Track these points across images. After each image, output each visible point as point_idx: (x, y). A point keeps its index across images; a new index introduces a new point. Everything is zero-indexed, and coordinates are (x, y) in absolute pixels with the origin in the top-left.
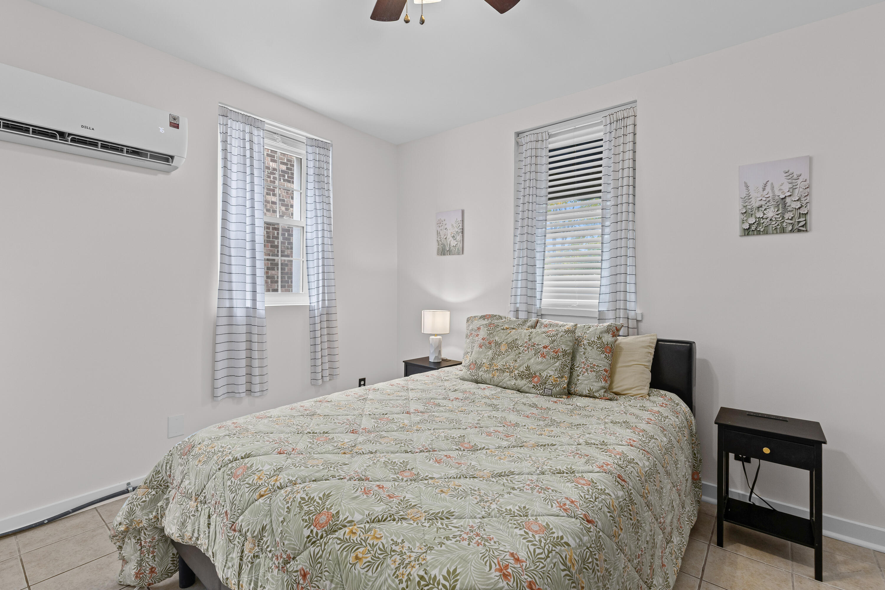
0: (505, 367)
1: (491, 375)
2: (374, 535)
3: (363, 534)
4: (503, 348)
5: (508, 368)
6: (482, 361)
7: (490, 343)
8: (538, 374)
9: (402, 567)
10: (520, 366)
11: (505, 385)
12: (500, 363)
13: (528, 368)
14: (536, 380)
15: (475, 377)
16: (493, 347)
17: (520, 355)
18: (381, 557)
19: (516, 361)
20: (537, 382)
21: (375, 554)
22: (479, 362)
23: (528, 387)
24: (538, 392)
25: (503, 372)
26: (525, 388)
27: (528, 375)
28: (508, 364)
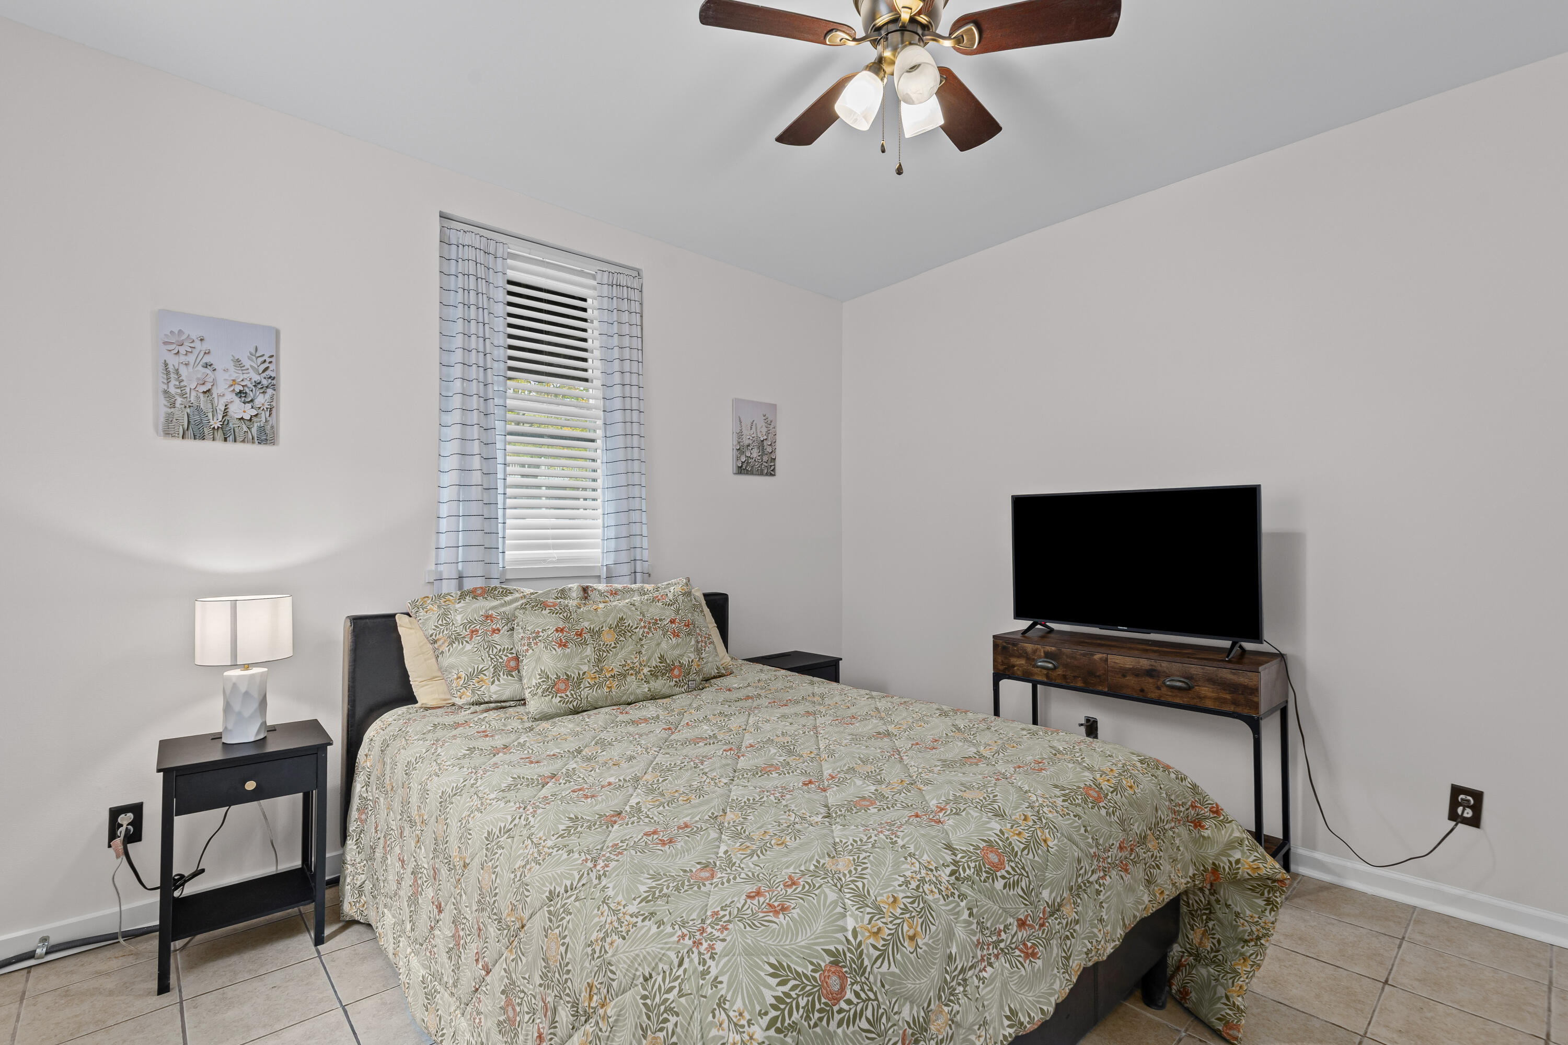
0: (626, 669)
1: (606, 690)
2: (889, 904)
3: (884, 917)
4: (608, 638)
5: (632, 668)
6: (580, 669)
7: (580, 635)
8: (677, 664)
9: (939, 886)
10: (649, 659)
11: (632, 698)
12: (614, 664)
13: (662, 658)
14: (676, 672)
15: (575, 704)
16: (590, 641)
17: (643, 642)
18: (922, 905)
19: (640, 653)
20: (679, 676)
21: (917, 911)
22: (574, 673)
23: (670, 686)
24: (683, 690)
25: (625, 677)
26: (665, 691)
27: (665, 669)
28: (629, 662)
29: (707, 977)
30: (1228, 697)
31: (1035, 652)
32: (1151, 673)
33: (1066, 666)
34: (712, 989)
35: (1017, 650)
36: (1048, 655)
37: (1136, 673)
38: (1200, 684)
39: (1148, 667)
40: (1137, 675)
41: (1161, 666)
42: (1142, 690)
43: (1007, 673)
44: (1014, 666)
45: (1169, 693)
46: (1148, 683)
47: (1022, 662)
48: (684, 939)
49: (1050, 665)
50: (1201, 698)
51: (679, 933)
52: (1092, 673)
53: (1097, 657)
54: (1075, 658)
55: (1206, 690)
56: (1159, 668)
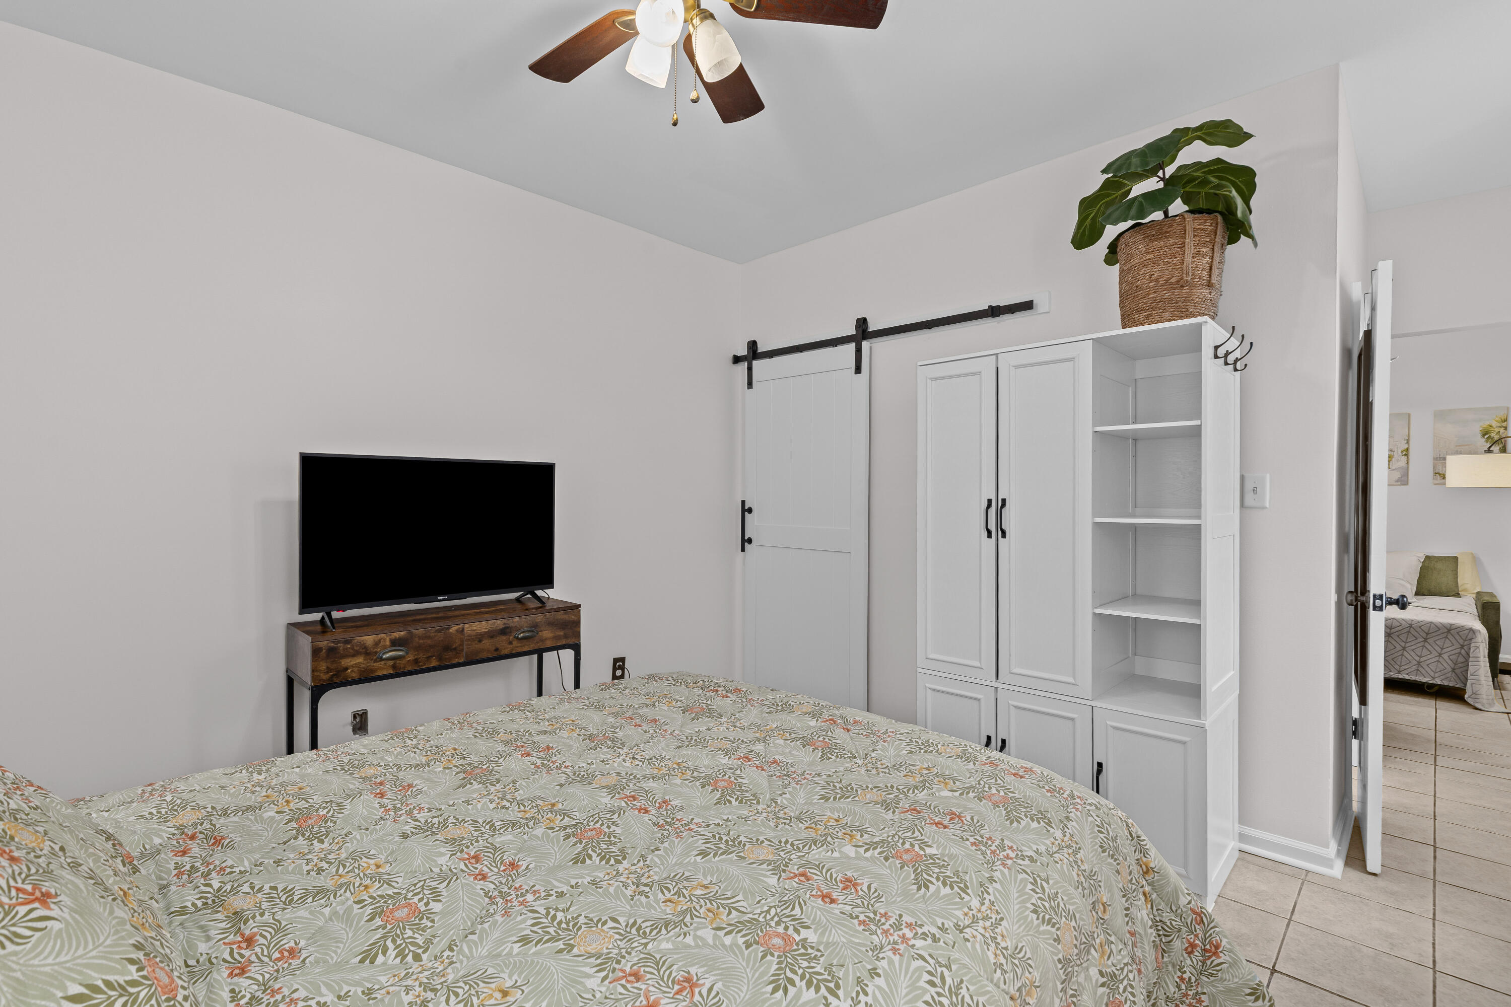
29: (937, 936)
30: (562, 633)
31: (377, 644)
32: (504, 631)
33: (418, 648)
34: (948, 934)
35: (352, 648)
36: (395, 643)
37: (491, 635)
38: (542, 629)
39: (501, 627)
40: (492, 637)
41: (513, 622)
42: (497, 650)
43: (335, 680)
44: (346, 669)
45: (519, 645)
46: (502, 643)
47: (360, 660)
48: (899, 949)
49: (401, 653)
50: (543, 641)
51: (890, 953)
52: (447, 648)
53: (453, 630)
54: (429, 637)
55: (547, 634)
56: (511, 625)
